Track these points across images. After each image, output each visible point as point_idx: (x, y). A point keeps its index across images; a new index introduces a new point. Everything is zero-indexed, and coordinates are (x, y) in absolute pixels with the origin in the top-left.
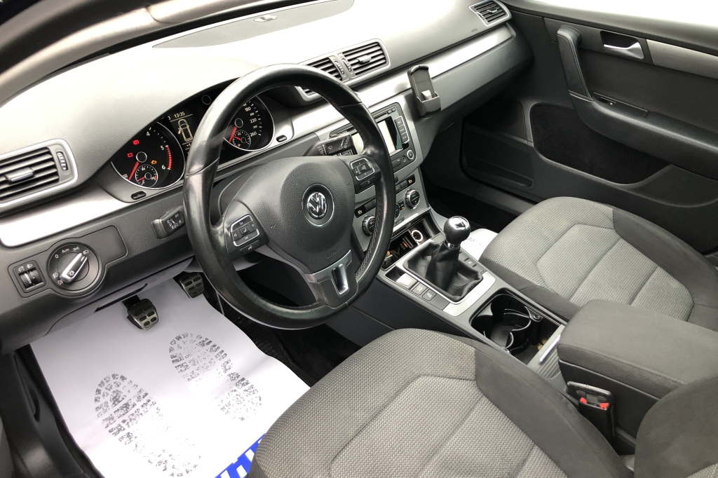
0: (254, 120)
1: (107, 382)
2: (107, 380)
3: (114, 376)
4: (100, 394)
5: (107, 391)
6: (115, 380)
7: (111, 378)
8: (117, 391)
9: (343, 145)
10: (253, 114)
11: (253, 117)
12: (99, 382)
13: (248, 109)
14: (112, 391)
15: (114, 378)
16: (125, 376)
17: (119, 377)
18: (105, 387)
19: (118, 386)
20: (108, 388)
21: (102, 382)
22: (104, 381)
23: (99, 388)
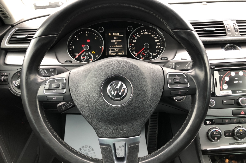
0: (159, 47)
1: (86, 147)
2: (86, 146)
3: (90, 147)
4: (80, 150)
5: (84, 151)
6: (89, 149)
7: (88, 147)
8: (88, 153)
9: (187, 67)
10: (159, 44)
11: (159, 45)
12: (83, 146)
13: (156, 41)
14: (85, 152)
15: (89, 148)
16: (94, 149)
17: (91, 148)
18: (84, 149)
19: (89, 152)
20: (85, 150)
21: (84, 146)
22: (85, 147)
23: (81, 148)
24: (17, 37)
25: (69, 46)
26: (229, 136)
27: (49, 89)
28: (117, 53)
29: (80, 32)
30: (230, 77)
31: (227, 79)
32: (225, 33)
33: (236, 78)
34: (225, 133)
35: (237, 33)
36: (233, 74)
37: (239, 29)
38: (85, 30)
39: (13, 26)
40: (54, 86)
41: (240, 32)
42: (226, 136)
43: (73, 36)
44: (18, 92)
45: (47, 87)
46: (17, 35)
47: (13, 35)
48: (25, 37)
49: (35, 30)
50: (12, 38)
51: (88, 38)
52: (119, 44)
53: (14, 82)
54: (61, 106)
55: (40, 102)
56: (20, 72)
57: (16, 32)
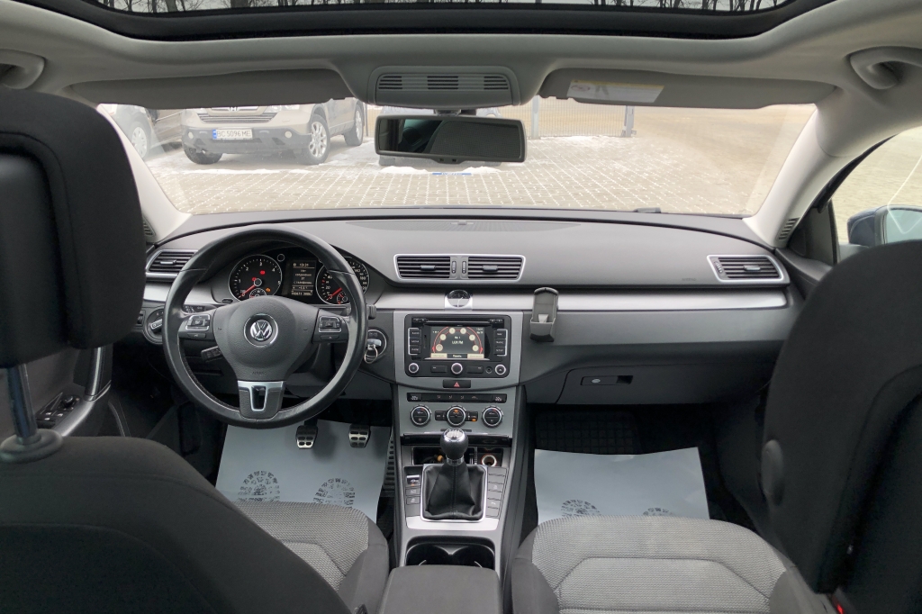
24: (162, 263)
25: (233, 278)
26: (441, 419)
27: (192, 326)
28: (303, 292)
29: (251, 258)
30: (448, 335)
31: (443, 337)
32: (448, 273)
33: (456, 338)
34: (436, 414)
35: (464, 275)
36: (452, 330)
37: (469, 269)
38: (259, 258)
39: (157, 247)
40: (197, 322)
41: (469, 273)
42: (437, 419)
43: (241, 265)
44: (157, 339)
45: (190, 323)
46: (162, 260)
47: (157, 259)
48: (171, 263)
49: (190, 255)
50: (154, 263)
51: (262, 268)
52: (307, 279)
53: (151, 325)
54: (205, 353)
55: (180, 338)
56: (163, 310)
57: (160, 255)
